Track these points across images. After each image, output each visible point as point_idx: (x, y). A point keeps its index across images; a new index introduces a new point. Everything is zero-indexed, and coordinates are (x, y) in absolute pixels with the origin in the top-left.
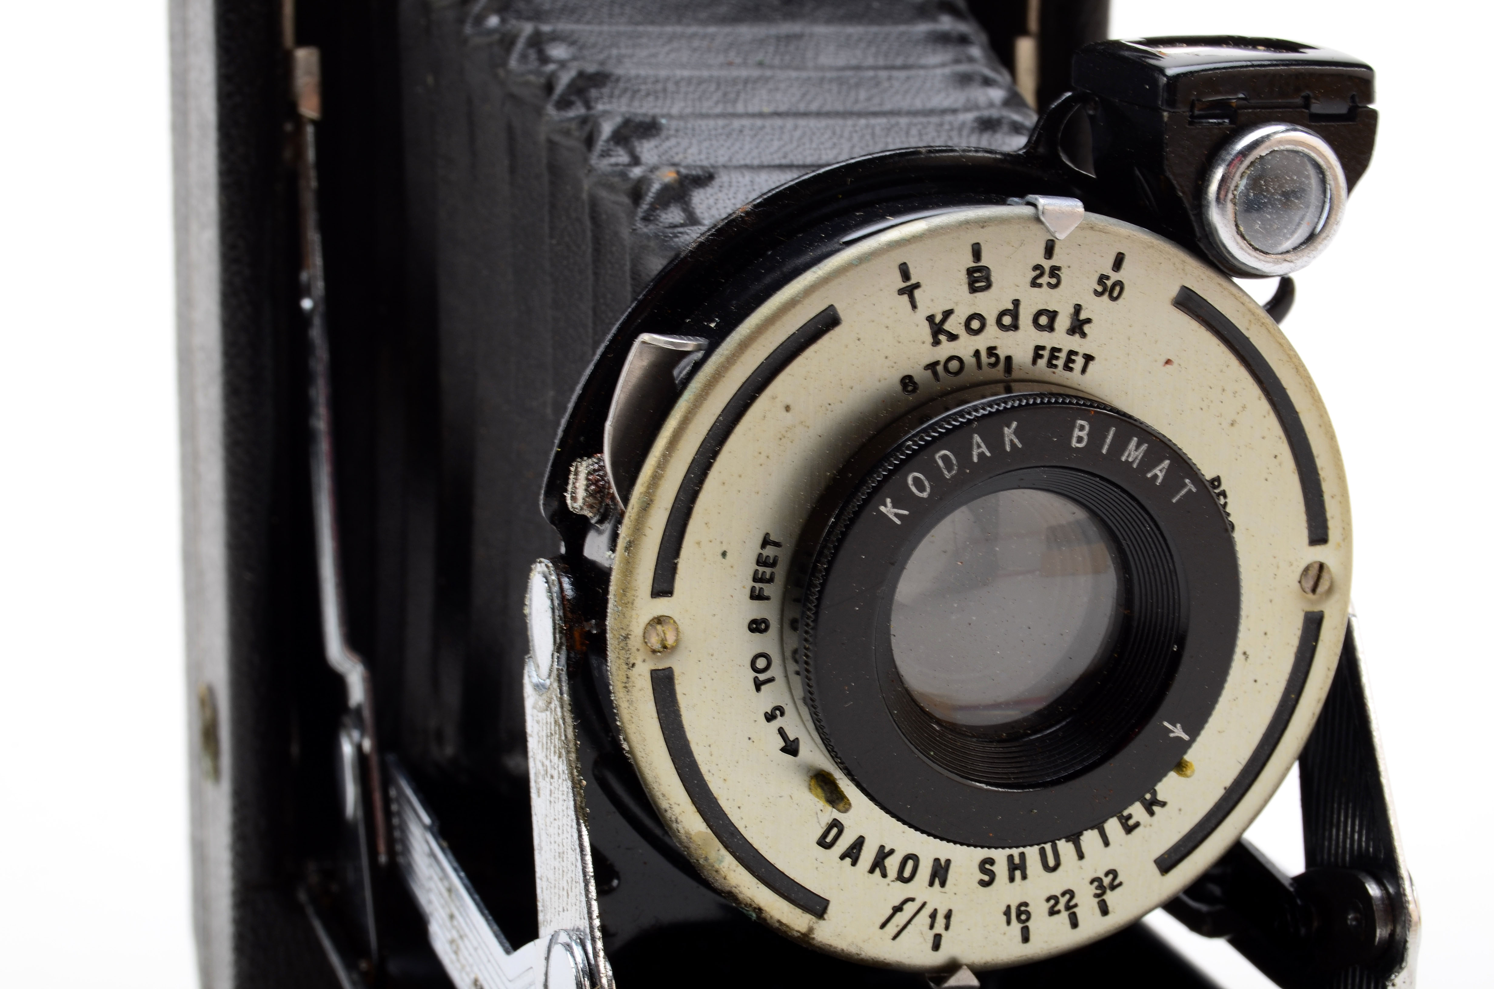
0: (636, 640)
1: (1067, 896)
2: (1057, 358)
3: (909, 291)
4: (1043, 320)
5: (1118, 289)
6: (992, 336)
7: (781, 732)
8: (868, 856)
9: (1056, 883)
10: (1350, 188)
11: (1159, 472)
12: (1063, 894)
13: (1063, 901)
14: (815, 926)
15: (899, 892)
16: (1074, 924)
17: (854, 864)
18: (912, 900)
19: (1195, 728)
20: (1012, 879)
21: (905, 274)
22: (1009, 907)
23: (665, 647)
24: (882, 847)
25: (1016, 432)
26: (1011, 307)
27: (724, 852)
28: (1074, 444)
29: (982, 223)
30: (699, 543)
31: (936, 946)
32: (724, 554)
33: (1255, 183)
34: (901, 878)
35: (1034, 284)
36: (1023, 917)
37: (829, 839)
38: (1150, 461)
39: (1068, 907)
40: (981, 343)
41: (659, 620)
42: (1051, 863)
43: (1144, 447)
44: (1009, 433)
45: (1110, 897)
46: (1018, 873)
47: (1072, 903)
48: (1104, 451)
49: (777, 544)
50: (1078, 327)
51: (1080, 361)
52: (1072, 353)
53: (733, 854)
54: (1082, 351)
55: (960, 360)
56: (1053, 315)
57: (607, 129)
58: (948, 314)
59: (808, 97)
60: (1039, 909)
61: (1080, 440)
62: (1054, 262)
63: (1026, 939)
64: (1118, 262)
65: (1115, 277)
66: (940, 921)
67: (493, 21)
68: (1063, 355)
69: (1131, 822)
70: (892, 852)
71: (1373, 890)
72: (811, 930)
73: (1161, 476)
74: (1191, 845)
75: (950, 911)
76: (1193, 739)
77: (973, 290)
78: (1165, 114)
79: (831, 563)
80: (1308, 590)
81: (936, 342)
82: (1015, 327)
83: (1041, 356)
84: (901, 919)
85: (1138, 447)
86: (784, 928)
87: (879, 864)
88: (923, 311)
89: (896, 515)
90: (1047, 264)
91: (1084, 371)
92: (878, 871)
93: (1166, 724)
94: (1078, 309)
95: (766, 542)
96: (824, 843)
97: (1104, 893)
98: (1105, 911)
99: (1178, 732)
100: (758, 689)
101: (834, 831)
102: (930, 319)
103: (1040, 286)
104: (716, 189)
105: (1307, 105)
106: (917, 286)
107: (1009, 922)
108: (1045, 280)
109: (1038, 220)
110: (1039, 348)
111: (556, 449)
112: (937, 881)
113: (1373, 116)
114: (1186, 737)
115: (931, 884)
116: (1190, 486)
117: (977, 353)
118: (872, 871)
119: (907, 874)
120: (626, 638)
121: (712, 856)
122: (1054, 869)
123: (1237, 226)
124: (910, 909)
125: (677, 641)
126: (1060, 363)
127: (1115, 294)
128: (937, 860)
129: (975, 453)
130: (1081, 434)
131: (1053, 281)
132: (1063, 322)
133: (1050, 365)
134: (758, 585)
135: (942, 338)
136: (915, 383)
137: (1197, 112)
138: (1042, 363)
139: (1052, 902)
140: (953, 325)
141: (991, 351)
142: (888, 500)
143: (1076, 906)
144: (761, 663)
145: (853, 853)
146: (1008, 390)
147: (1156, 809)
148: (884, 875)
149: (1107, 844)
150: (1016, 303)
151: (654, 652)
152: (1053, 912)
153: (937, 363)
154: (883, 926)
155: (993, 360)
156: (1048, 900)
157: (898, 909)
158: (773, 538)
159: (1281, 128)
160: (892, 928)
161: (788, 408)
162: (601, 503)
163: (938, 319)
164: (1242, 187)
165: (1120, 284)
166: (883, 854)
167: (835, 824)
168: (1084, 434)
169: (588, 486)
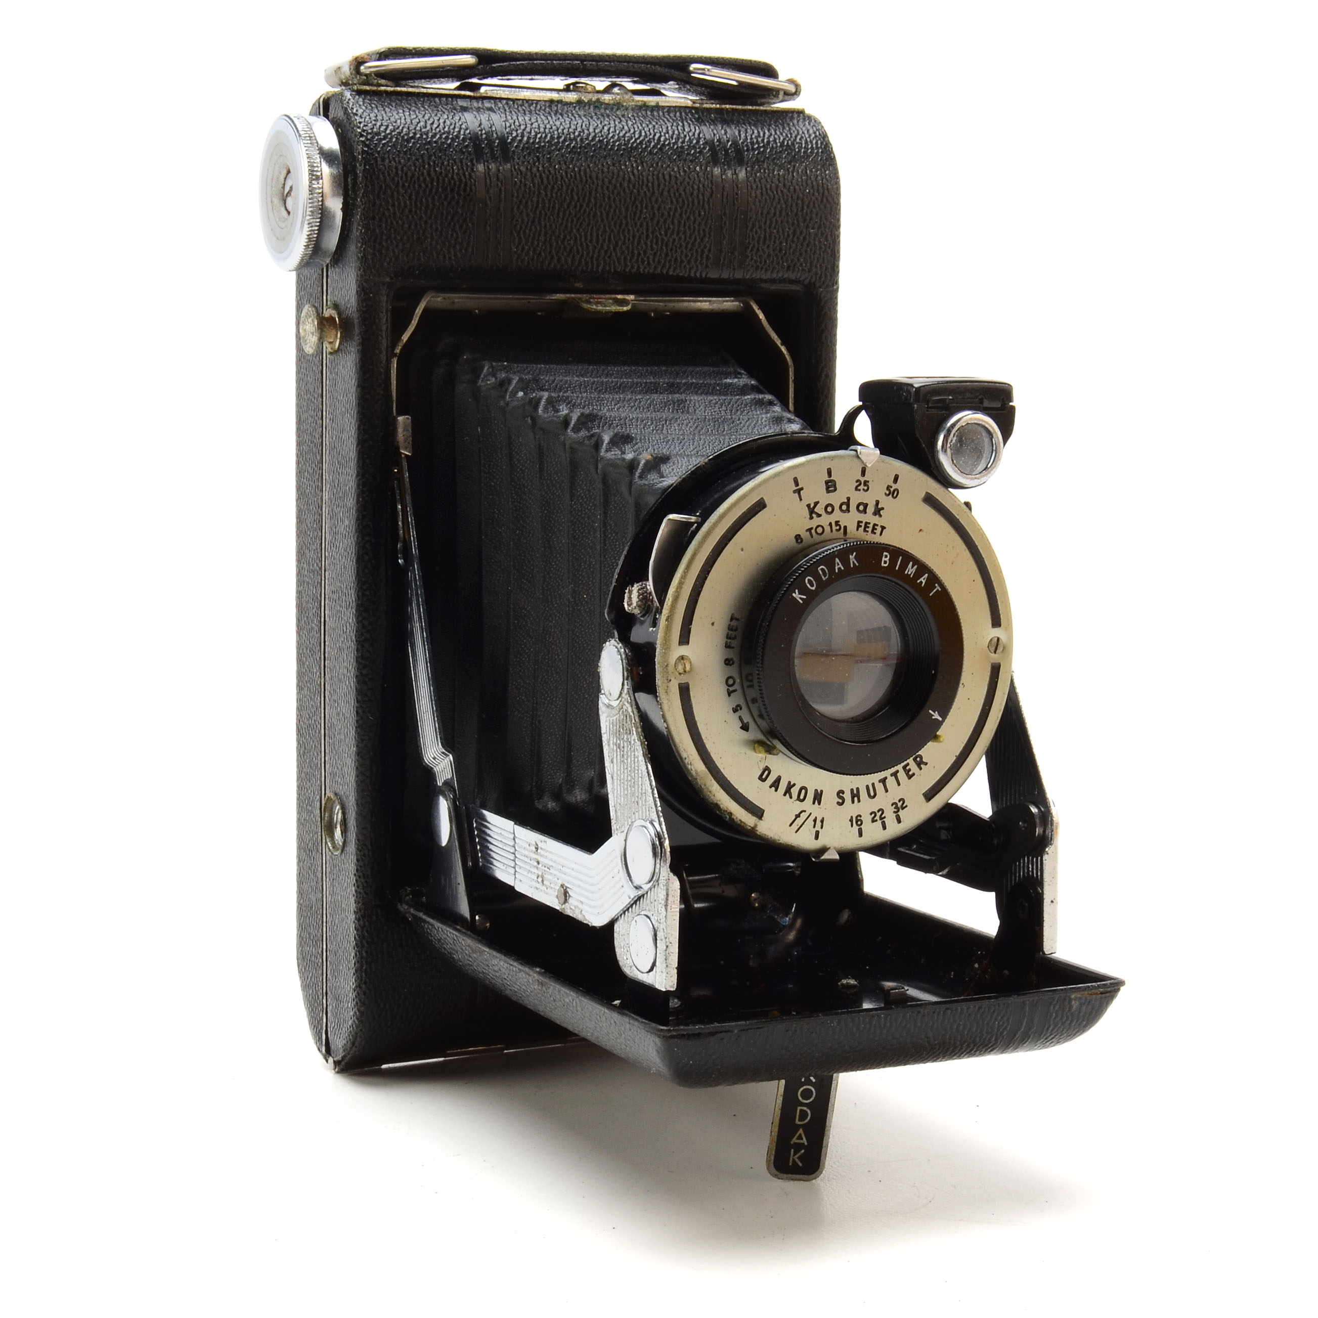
0: (671, 668)
1: (880, 812)
2: (868, 527)
3: (798, 491)
4: (861, 508)
5: (896, 493)
6: (837, 515)
7: (740, 718)
8: (783, 786)
9: (874, 805)
10: (1004, 444)
11: (923, 580)
12: (878, 811)
13: (878, 814)
14: (758, 824)
15: (798, 807)
16: (884, 828)
17: (776, 790)
18: (805, 811)
19: (944, 714)
20: (853, 802)
21: (796, 482)
22: (852, 817)
23: (685, 671)
24: (790, 782)
25: (855, 558)
26: (846, 501)
27: (713, 781)
28: (883, 564)
29: (832, 458)
30: (701, 618)
31: (817, 837)
32: (713, 624)
33: (960, 440)
34: (798, 799)
35: (857, 489)
36: (859, 823)
37: (764, 777)
38: (918, 574)
39: (881, 818)
40: (833, 518)
41: (682, 658)
42: (872, 794)
43: (916, 567)
44: (852, 557)
45: (901, 813)
46: (856, 799)
47: (883, 816)
48: (897, 568)
49: (736, 619)
50: (878, 512)
51: (879, 529)
52: (875, 525)
53: (718, 782)
54: (880, 524)
55: (823, 527)
56: (866, 506)
57: (606, 438)
58: (816, 503)
59: (699, 428)
60: (866, 819)
61: (885, 562)
62: (866, 478)
63: (861, 835)
64: (896, 479)
65: (894, 486)
66: (818, 823)
67: (521, 394)
68: (871, 526)
69: (911, 773)
70: (794, 785)
71: (1034, 810)
72: (756, 826)
73: (924, 582)
74: (940, 786)
75: (823, 818)
76: (943, 721)
77: (828, 491)
78: (916, 406)
79: (770, 622)
80: (993, 651)
81: (811, 518)
82: (848, 510)
83: (861, 526)
84: (799, 821)
85: (913, 567)
86: (743, 824)
87: (788, 791)
88: (806, 501)
89: (801, 598)
90: (862, 479)
91: (881, 534)
92: (788, 795)
93: (930, 711)
94: (877, 503)
95: (732, 619)
96: (762, 779)
97: (898, 811)
98: (899, 821)
99: (936, 716)
100: (729, 695)
101: (766, 772)
102: (808, 506)
103: (860, 490)
104: (672, 464)
105: (981, 402)
106: (802, 489)
107: (852, 826)
108: (861, 487)
109: (858, 457)
110: (859, 522)
111: (614, 584)
112: (816, 802)
113: (1013, 408)
114: (940, 719)
115: (814, 803)
116: (938, 588)
117: (830, 524)
118: (785, 795)
119: (802, 797)
120: (667, 666)
121: (708, 783)
122: (874, 797)
123: (952, 460)
124: (804, 816)
125: (691, 668)
126: (870, 530)
127: (895, 495)
128: (816, 790)
129: (836, 568)
130: (886, 559)
131: (866, 488)
132: (871, 509)
133: (865, 530)
134: (729, 641)
135: (814, 515)
136: (801, 539)
137: (930, 405)
138: (861, 529)
139: (873, 815)
140: (819, 509)
141: (837, 523)
142: (797, 591)
143: (885, 817)
144: (731, 681)
145: (776, 784)
146: (845, 541)
147: (922, 766)
148: (791, 797)
149: (899, 784)
150: (848, 499)
151: (680, 674)
152: (873, 821)
153: (812, 528)
154: (791, 825)
155: (838, 528)
156: (871, 814)
157: (798, 816)
158: (736, 616)
159: (970, 412)
160: (795, 826)
161: (742, 550)
162: (645, 605)
163: (812, 506)
164: (954, 441)
165: (897, 490)
166: (790, 786)
167: (767, 769)
168: (887, 559)
169: (639, 596)
